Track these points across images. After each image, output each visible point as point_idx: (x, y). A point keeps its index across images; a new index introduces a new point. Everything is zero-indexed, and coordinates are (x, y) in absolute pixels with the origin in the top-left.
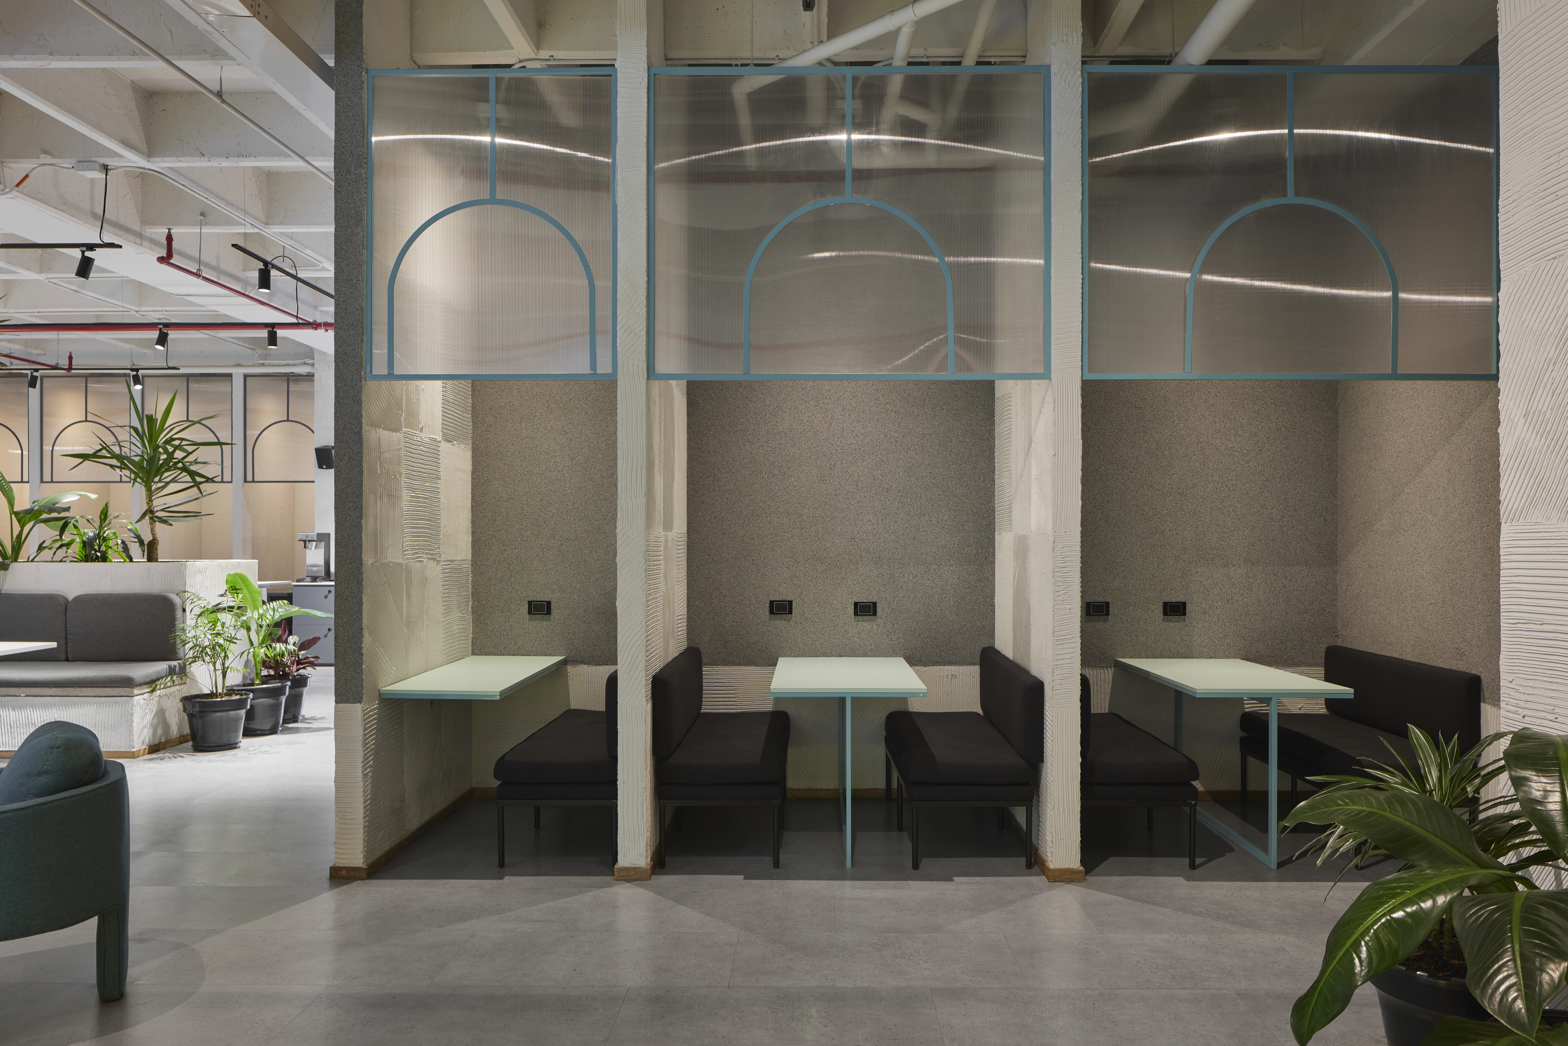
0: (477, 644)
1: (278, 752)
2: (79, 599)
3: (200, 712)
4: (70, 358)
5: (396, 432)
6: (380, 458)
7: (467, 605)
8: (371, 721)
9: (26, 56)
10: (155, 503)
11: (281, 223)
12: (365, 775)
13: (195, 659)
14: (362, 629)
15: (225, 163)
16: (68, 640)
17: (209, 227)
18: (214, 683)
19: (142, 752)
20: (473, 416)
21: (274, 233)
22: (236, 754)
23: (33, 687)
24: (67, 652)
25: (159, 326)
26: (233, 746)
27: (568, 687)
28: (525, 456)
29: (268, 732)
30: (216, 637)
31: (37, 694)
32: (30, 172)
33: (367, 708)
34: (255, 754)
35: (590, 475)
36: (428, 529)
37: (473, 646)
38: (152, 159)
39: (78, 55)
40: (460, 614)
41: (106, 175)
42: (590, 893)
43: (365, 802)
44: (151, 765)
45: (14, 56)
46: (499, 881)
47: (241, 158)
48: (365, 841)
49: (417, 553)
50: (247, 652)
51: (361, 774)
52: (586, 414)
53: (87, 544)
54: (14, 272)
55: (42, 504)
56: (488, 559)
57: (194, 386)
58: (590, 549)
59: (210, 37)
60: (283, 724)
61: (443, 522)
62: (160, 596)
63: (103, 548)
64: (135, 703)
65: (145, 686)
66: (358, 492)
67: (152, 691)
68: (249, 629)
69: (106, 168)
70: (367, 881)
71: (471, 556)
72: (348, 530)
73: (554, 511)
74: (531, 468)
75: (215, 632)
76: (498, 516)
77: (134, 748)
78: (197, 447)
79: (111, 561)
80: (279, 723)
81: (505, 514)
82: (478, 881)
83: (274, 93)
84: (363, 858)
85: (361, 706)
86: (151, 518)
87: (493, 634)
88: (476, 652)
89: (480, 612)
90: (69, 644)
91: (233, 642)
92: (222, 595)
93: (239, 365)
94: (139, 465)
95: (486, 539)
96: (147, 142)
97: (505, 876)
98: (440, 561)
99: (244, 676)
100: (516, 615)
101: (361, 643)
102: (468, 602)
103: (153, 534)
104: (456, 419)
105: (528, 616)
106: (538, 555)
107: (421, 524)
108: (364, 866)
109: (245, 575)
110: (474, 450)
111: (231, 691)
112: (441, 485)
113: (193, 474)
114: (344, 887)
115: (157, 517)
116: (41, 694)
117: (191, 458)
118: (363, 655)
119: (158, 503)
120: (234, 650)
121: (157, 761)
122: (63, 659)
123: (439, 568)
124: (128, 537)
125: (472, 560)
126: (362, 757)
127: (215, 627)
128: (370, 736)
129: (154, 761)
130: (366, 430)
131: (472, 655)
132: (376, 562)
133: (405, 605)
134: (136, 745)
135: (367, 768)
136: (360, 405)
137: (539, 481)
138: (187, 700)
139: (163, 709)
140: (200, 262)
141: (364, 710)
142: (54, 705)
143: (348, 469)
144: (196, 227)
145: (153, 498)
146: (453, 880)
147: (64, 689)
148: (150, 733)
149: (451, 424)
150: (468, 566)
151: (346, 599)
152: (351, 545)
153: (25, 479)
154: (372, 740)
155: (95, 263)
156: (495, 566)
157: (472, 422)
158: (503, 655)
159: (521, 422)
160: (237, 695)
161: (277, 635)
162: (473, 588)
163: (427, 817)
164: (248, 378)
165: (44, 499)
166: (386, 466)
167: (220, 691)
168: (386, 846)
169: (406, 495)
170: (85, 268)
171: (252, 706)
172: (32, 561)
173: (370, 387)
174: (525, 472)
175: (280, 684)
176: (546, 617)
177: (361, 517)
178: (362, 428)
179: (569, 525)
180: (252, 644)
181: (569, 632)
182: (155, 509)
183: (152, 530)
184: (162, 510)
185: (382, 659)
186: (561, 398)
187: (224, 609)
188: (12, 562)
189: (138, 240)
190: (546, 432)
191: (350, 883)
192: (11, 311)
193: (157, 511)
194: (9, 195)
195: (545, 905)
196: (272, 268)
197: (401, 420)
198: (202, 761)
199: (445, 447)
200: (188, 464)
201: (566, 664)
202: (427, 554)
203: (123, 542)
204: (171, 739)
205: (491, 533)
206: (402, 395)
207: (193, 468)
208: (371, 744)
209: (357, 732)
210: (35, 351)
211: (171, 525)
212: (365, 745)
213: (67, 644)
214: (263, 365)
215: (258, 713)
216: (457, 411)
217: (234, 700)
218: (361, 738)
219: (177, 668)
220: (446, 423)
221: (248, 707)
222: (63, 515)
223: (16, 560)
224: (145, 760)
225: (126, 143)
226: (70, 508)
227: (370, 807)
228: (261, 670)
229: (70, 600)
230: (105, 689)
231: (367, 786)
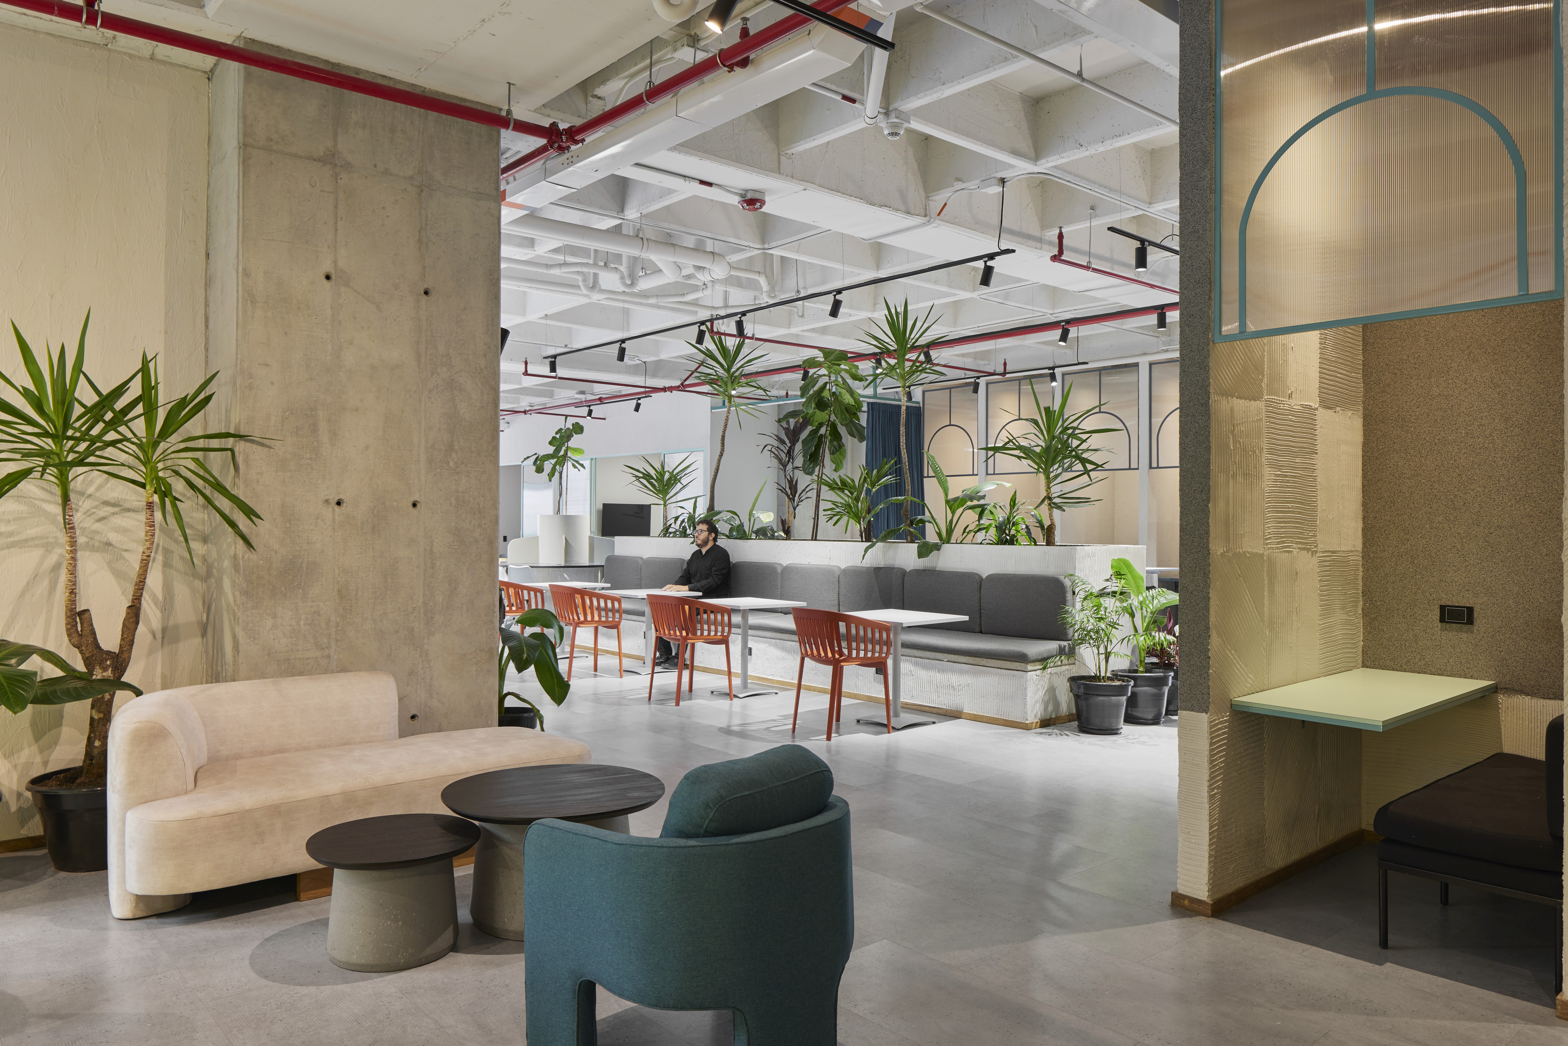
0: (1369, 655)
1: (1155, 745)
2: (991, 578)
3: (1084, 694)
4: (1005, 364)
5: (1255, 400)
6: (1232, 432)
7: (1356, 606)
8: (1219, 735)
9: (926, 93)
10: (1053, 490)
11: (1164, 200)
12: (1211, 797)
13: (1082, 641)
14: (1209, 628)
15: (1101, 148)
16: (982, 614)
17: (1098, 218)
18: (1097, 667)
19: (1034, 725)
20: (1364, 376)
21: (1158, 211)
22: (1116, 740)
23: (953, 654)
24: (980, 625)
25: (1062, 324)
26: (1115, 732)
27: (1499, 723)
28: (1436, 420)
29: (1151, 722)
30: (1099, 621)
31: (955, 660)
32: (947, 201)
33: (1215, 720)
34: (1133, 743)
35: (1535, 439)
36: (1299, 513)
37: (1363, 656)
38: (1039, 163)
39: (963, 78)
40: (1344, 617)
41: (1003, 188)
42: (1512, 1026)
43: (1211, 828)
44: (1040, 739)
45: (918, 96)
46: (1377, 967)
47: (1115, 140)
48: (1210, 873)
49: (1284, 542)
50: (1127, 639)
51: (1206, 794)
52: (1528, 357)
53: (1001, 528)
54: (955, 295)
55: (968, 493)
56: (1384, 551)
57: (1106, 379)
58: (1535, 540)
59: (1066, 17)
60: (1166, 714)
61: (1321, 505)
62: (1054, 578)
63: (1013, 532)
64: (1029, 678)
65: (1038, 663)
66: (1204, 472)
67: (1044, 668)
68: (1132, 615)
69: (1003, 181)
70: (1211, 920)
71: (1361, 546)
72: (1194, 515)
73: (1479, 489)
74: (1444, 435)
75: (1098, 616)
76: (1399, 497)
77: (1027, 720)
78: (1090, 434)
79: (1020, 545)
80: (1162, 714)
81: (1408, 495)
82: (1348, 958)
83: (1146, 62)
84: (1208, 891)
85: (1207, 716)
86: (1049, 504)
87: (1391, 643)
88: (1368, 664)
89: (1374, 616)
90: (983, 618)
91: (1115, 628)
92: (1107, 580)
93: (1145, 354)
94: (1039, 455)
95: (1381, 525)
96: (1034, 147)
97: (1386, 962)
98: (1316, 552)
99: (1131, 662)
100: (1422, 622)
101: (1208, 644)
102: (1358, 602)
103: (1052, 520)
104: (1340, 380)
105: (1439, 624)
106: (1454, 546)
107: (1289, 508)
108: (1209, 901)
109: (1128, 561)
110: (1366, 418)
111: (1116, 676)
112: (1319, 461)
113: (1084, 461)
114: (1185, 920)
115: (1054, 503)
116: (958, 661)
117: (1084, 446)
118: (1209, 658)
119: (1056, 490)
120: (1117, 635)
121: (1045, 736)
122: (978, 631)
123: (1315, 560)
124: (1031, 522)
125: (1363, 552)
126: (1208, 775)
127: (1099, 611)
128: (1219, 752)
129: (1043, 735)
130: (1215, 401)
131: (1363, 667)
132: (1227, 552)
133: (1266, 602)
134: (1029, 718)
135: (1214, 788)
136: (1208, 371)
137: (1456, 450)
138: (1074, 680)
139: (1053, 686)
140: (1089, 254)
141: (1211, 722)
142: (967, 672)
143: (1194, 446)
144: (1087, 222)
145: (1051, 485)
146: (1314, 948)
147: (975, 658)
148: (1042, 708)
149: (1332, 388)
150: (1357, 558)
151: (1192, 593)
152: (1197, 532)
153: (975, 473)
154: (1221, 757)
155: (995, 270)
156: (1394, 559)
157: (1364, 383)
158: (1405, 671)
159: (1429, 378)
160: (1119, 681)
161: (1163, 622)
162: (1364, 585)
163: (1295, 856)
164: (1153, 366)
165: (970, 489)
166: (1241, 440)
167: (1103, 674)
168: (1239, 882)
169: (1268, 474)
170: (987, 277)
171: (1132, 693)
172: (961, 543)
173: (1220, 350)
174: (1436, 441)
175: (1162, 674)
176: (1465, 627)
177: (1208, 500)
178: (1209, 398)
179: (1501, 508)
180: (1136, 630)
181: (1500, 649)
182: (1053, 496)
183: (1051, 516)
184: (1059, 497)
185: (1235, 664)
186: (1489, 340)
187: (1109, 594)
188: (943, 543)
189: (1039, 245)
190: (1467, 386)
191: (1193, 916)
192: (959, 329)
193: (1055, 498)
194: (934, 225)
195: (1437, 1022)
196: (1149, 245)
197: (1261, 386)
198: (1083, 742)
199: (1323, 416)
200: (1080, 452)
201: (1496, 692)
202: (1297, 543)
203: (1027, 527)
204: (1061, 716)
205: (1388, 518)
206: (1263, 357)
207: (1085, 455)
208: (1220, 761)
209: (1203, 746)
210: (982, 362)
211: (1064, 511)
212: (1211, 762)
213: (981, 618)
214: (1167, 351)
215: (1141, 700)
216: (1341, 371)
217: (1115, 686)
218: (1207, 753)
219: (1067, 649)
220: (1325, 386)
221: (1129, 695)
222: (982, 502)
223: (948, 542)
224: (1036, 733)
225: (1016, 153)
226: (985, 495)
227: (1218, 835)
228: (1145, 658)
229: (984, 577)
230: (1005, 662)
231: (1214, 809)
